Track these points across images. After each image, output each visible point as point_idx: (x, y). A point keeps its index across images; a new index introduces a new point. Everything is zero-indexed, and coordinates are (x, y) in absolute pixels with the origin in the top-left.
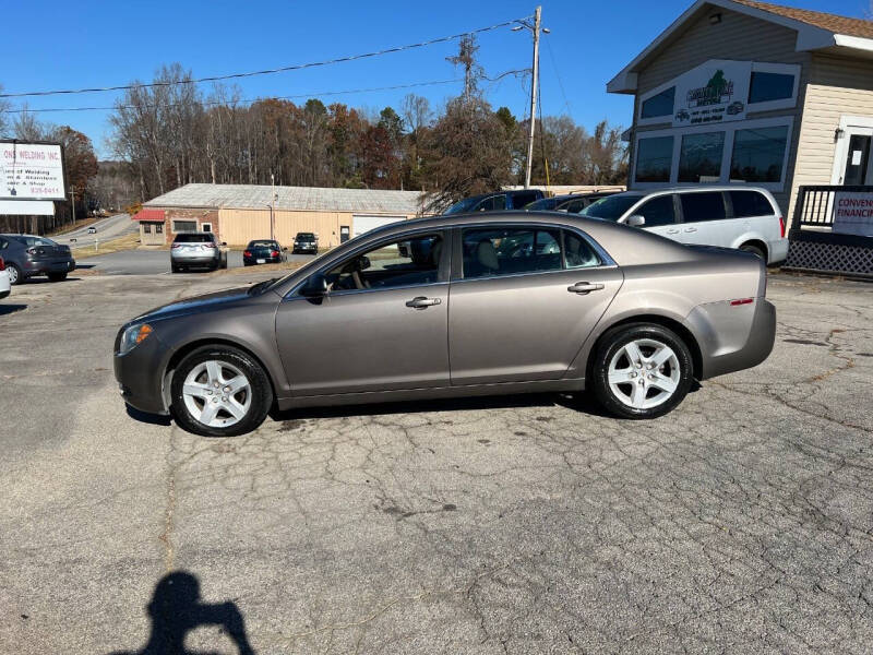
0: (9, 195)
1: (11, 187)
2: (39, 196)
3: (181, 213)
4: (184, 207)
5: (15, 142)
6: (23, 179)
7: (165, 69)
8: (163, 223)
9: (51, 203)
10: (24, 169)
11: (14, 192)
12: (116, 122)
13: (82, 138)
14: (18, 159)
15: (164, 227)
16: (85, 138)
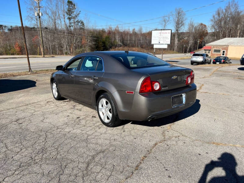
0: (158, 43)
1: (159, 41)
2: (164, 43)
3: (216, 47)
4: (218, 45)
5: (161, 30)
6: (162, 39)
7: (229, 3)
8: (210, 50)
9: (167, 45)
10: (162, 37)
11: (159, 42)
12: (212, 20)
13: (205, 26)
14: (162, 34)
15: (210, 51)
16: (206, 26)
